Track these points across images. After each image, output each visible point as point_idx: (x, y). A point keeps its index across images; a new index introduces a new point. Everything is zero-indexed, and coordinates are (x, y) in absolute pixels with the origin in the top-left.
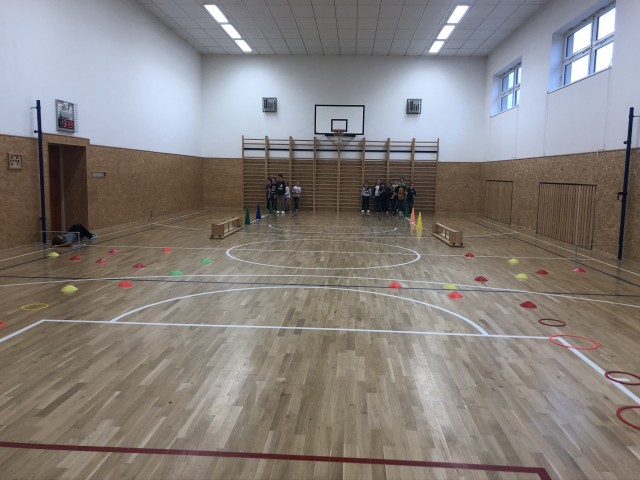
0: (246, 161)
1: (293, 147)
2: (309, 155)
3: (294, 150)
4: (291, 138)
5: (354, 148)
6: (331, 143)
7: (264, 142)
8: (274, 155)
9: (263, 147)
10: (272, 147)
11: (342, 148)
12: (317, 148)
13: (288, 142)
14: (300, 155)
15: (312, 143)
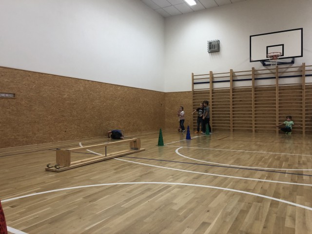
0: (194, 93)
1: (233, 78)
2: (249, 84)
3: (234, 81)
4: (231, 70)
5: (292, 74)
6: (268, 71)
7: (209, 76)
8: (217, 86)
9: (208, 80)
10: (216, 80)
11: (280, 75)
12: (255, 76)
13: (229, 75)
14: (239, 84)
15: (251, 73)
